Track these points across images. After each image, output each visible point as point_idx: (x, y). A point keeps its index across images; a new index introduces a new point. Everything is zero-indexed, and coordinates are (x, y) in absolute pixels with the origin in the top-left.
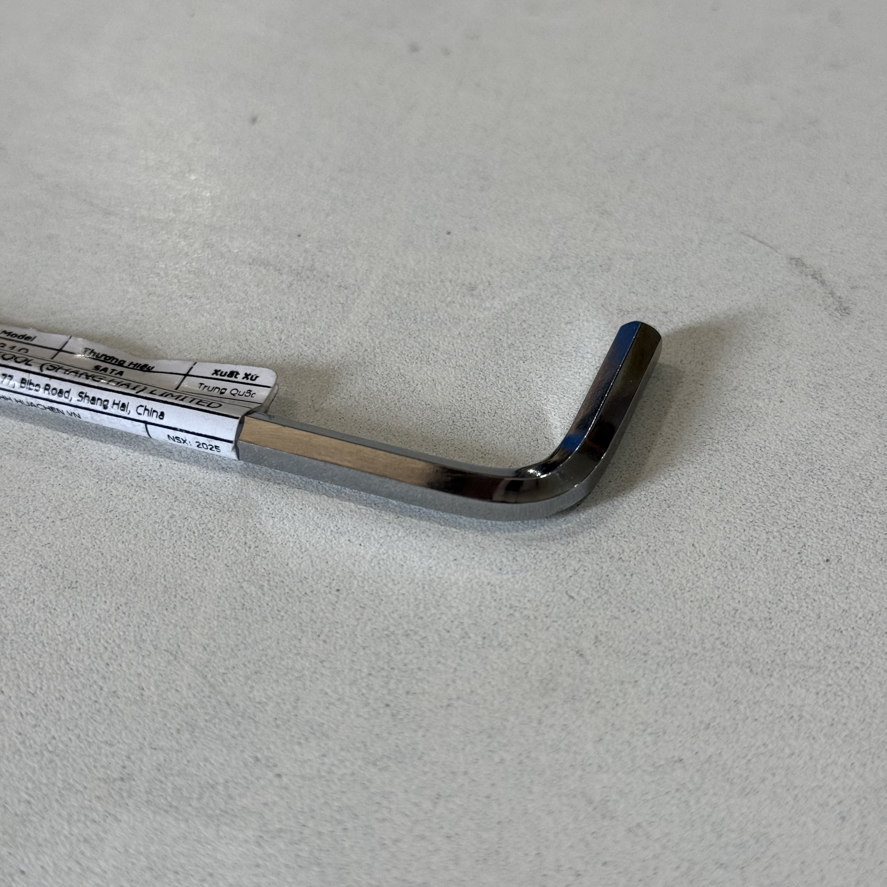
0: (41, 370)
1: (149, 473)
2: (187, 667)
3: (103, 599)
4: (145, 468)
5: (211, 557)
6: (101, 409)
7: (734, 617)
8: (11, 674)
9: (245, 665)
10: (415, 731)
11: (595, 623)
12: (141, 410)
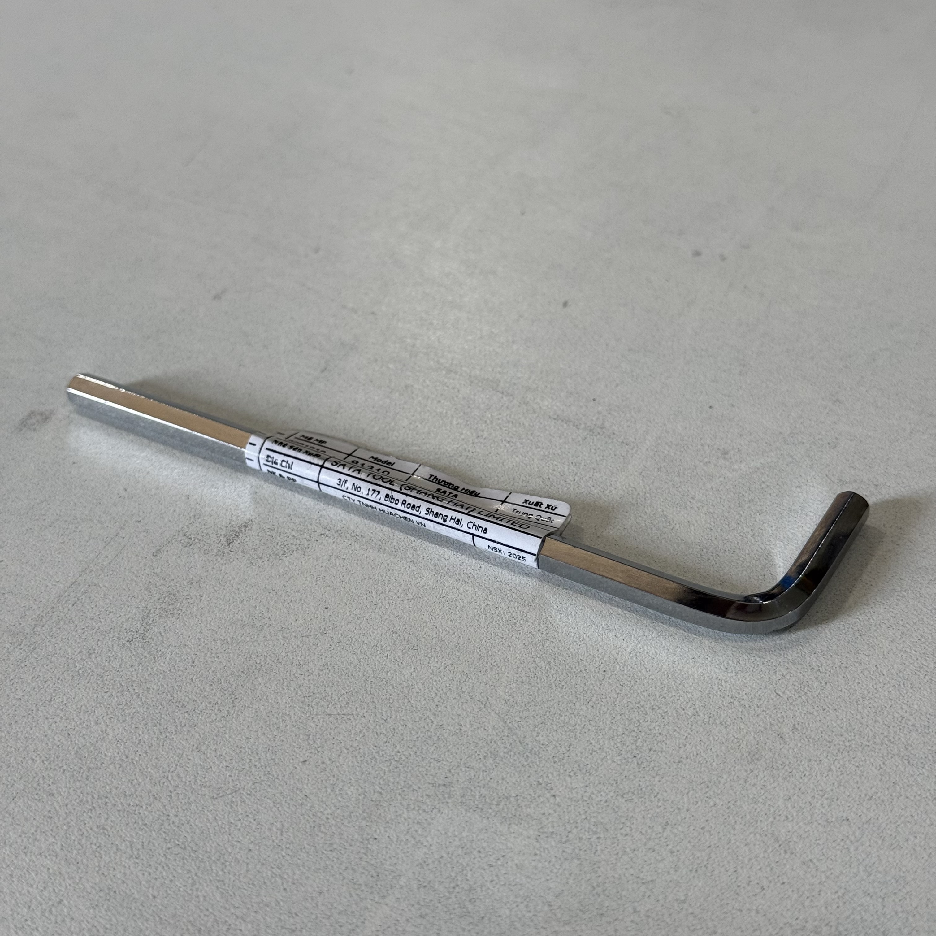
0: (401, 489)
1: (472, 572)
2: (493, 714)
3: (436, 660)
4: (469, 568)
5: (514, 638)
6: (441, 521)
7: (900, 722)
8: (371, 704)
9: (534, 717)
10: (654, 777)
11: (795, 715)
12: (471, 525)
